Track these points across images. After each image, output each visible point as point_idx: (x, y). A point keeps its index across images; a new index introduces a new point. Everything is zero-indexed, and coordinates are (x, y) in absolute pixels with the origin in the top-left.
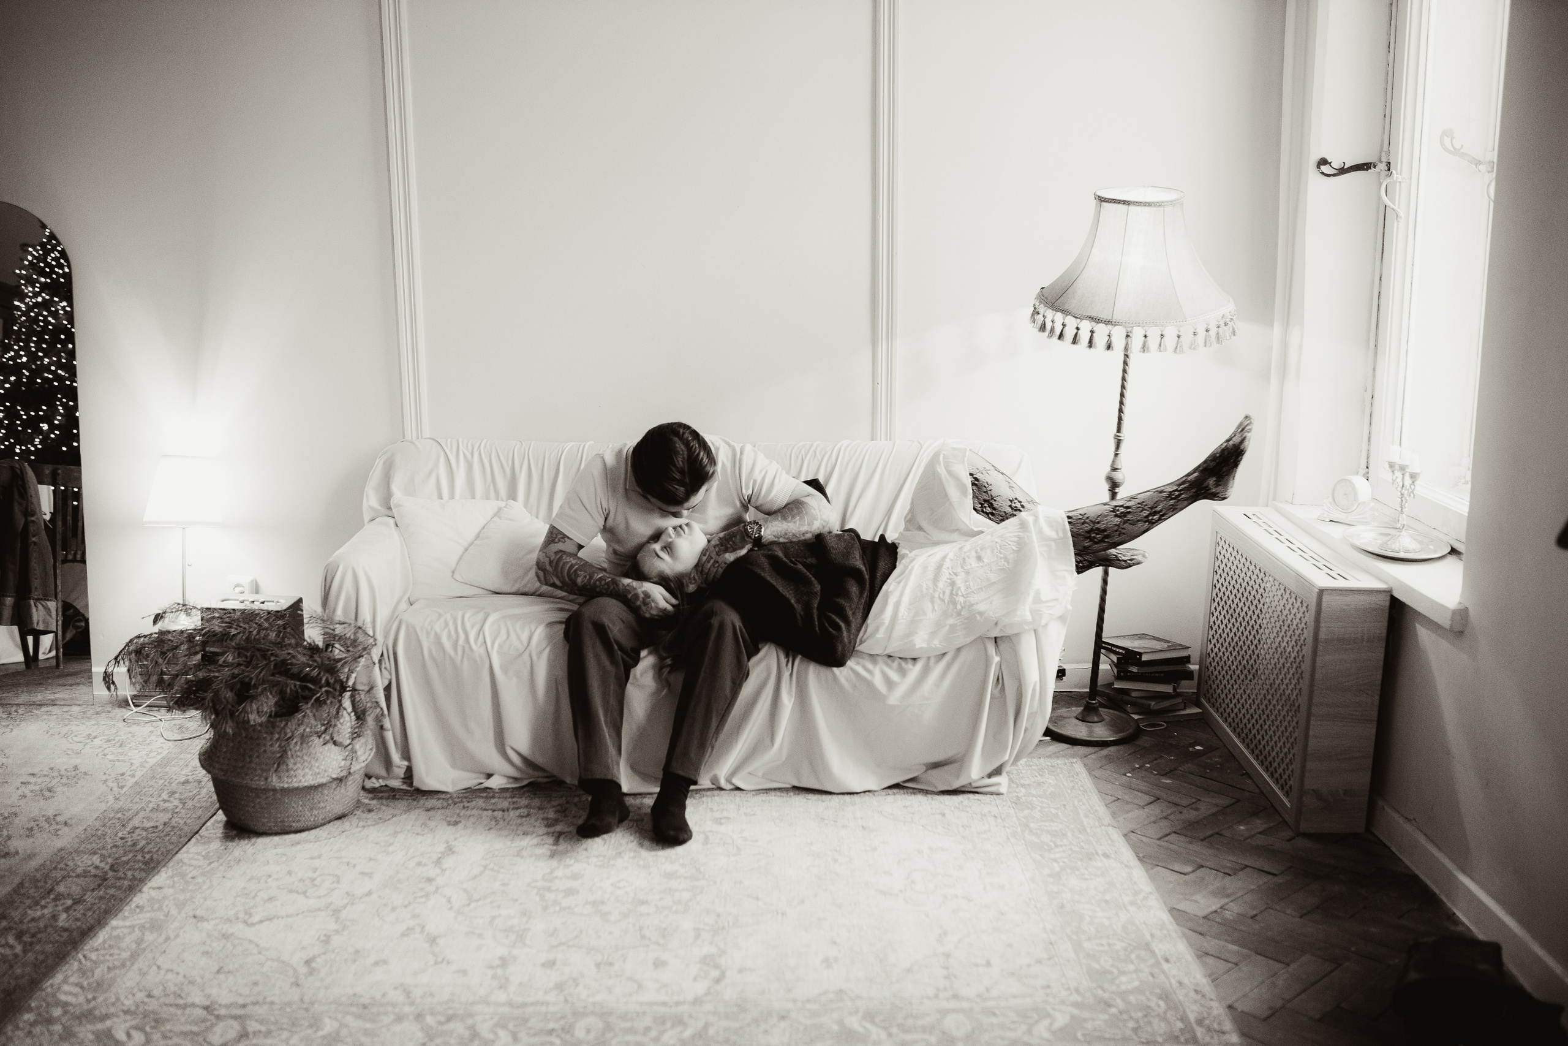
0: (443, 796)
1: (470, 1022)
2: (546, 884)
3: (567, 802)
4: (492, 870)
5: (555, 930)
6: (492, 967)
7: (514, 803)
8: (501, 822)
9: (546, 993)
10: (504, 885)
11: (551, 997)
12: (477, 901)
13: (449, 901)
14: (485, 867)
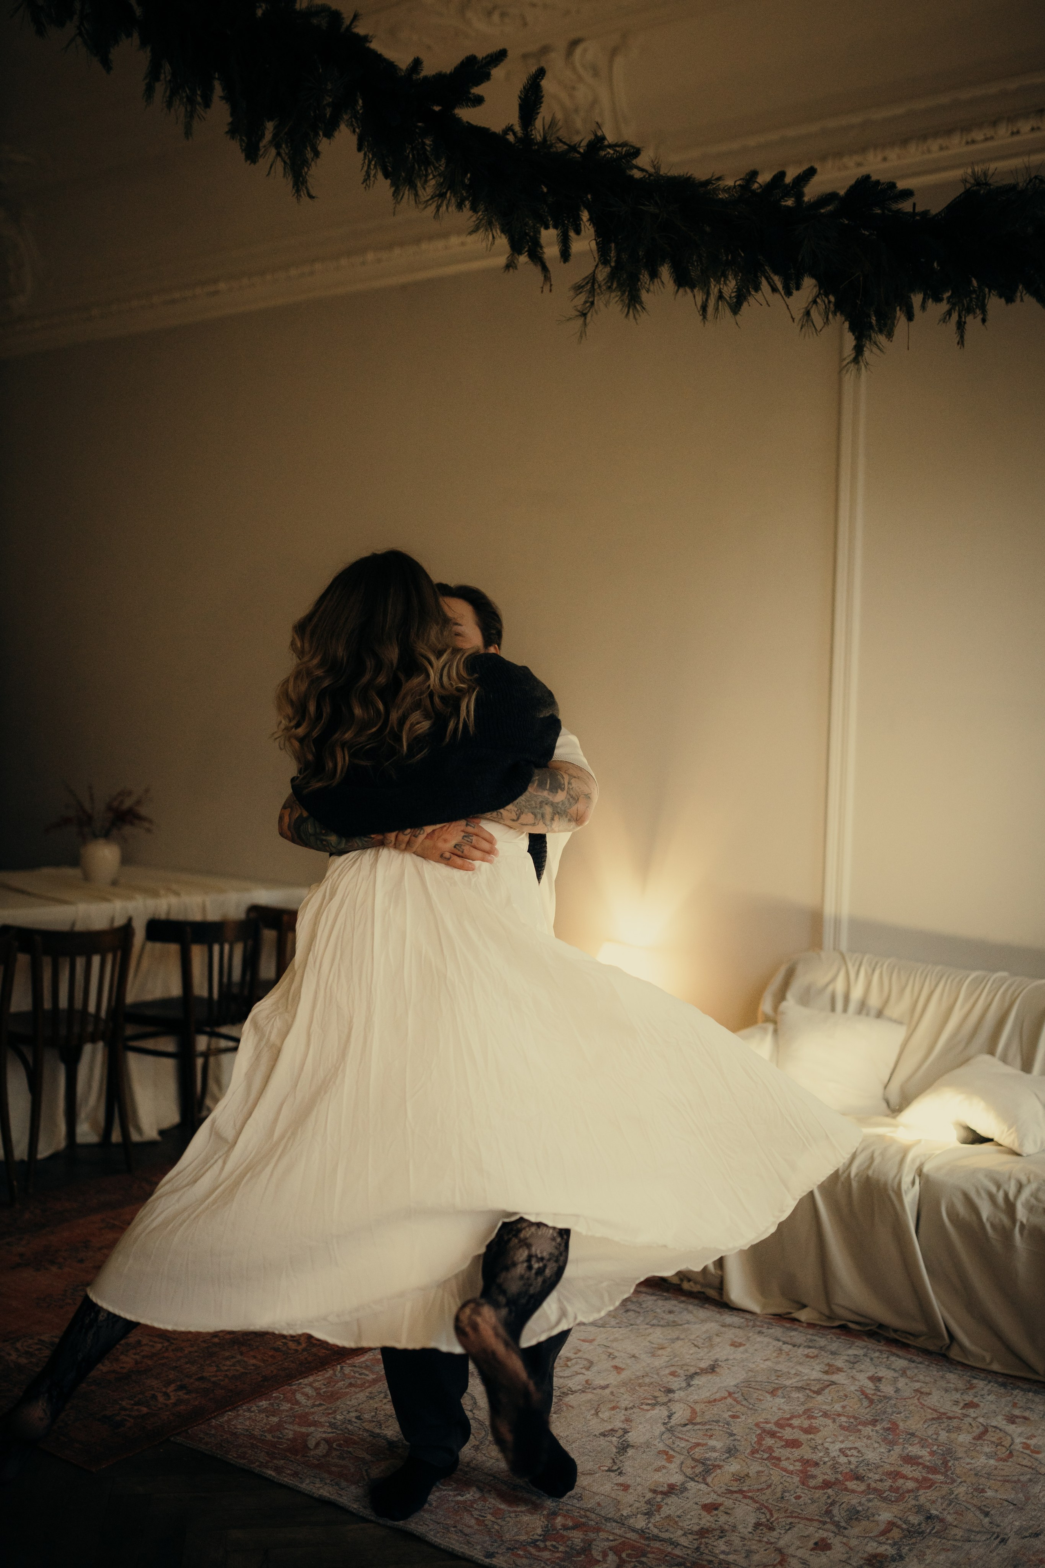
0: (748, 1316)
1: (592, 1535)
2: (775, 1429)
3: (865, 1355)
4: (735, 1400)
5: (747, 1475)
6: (654, 1491)
7: (811, 1341)
8: (784, 1356)
9: (684, 1535)
10: (733, 1417)
11: (684, 1541)
12: (695, 1424)
13: (669, 1417)
14: (730, 1394)
